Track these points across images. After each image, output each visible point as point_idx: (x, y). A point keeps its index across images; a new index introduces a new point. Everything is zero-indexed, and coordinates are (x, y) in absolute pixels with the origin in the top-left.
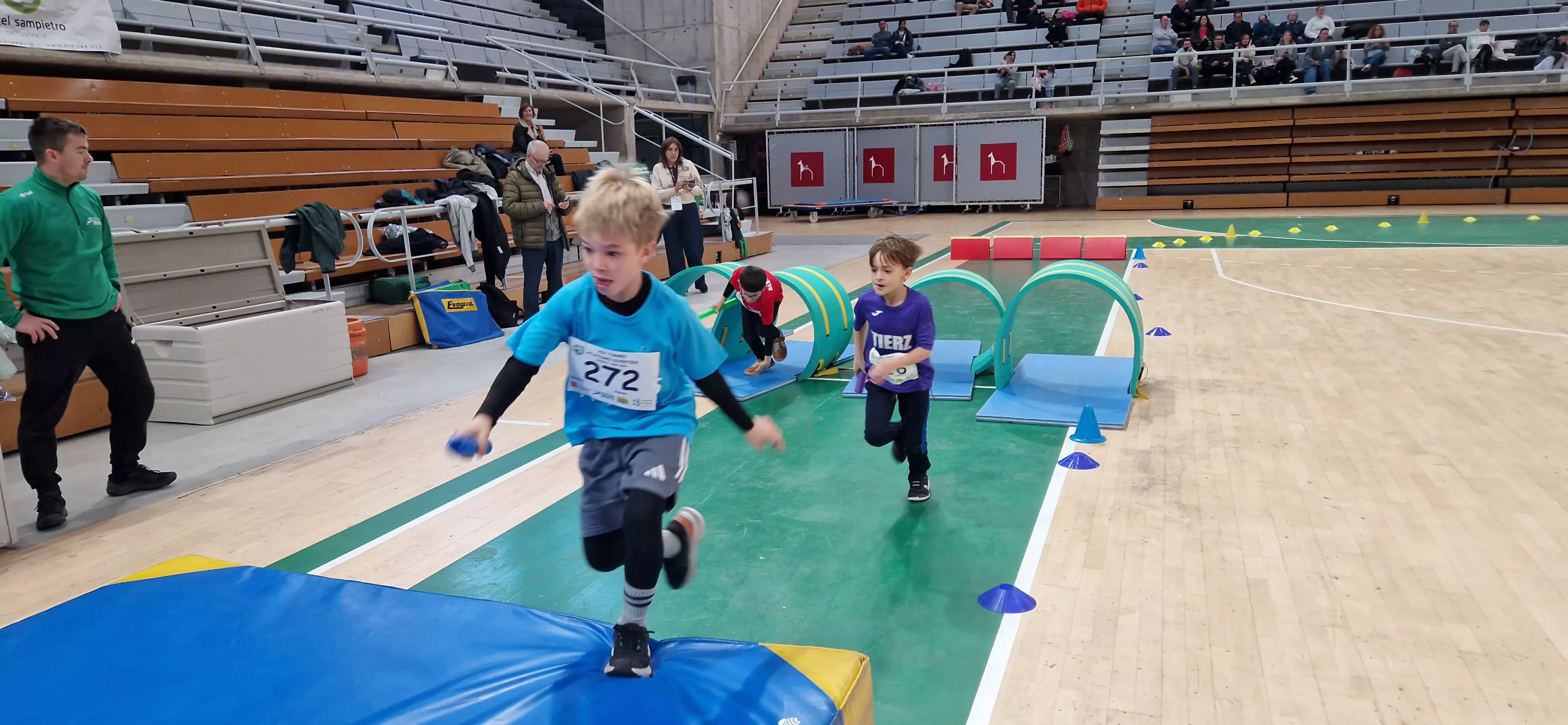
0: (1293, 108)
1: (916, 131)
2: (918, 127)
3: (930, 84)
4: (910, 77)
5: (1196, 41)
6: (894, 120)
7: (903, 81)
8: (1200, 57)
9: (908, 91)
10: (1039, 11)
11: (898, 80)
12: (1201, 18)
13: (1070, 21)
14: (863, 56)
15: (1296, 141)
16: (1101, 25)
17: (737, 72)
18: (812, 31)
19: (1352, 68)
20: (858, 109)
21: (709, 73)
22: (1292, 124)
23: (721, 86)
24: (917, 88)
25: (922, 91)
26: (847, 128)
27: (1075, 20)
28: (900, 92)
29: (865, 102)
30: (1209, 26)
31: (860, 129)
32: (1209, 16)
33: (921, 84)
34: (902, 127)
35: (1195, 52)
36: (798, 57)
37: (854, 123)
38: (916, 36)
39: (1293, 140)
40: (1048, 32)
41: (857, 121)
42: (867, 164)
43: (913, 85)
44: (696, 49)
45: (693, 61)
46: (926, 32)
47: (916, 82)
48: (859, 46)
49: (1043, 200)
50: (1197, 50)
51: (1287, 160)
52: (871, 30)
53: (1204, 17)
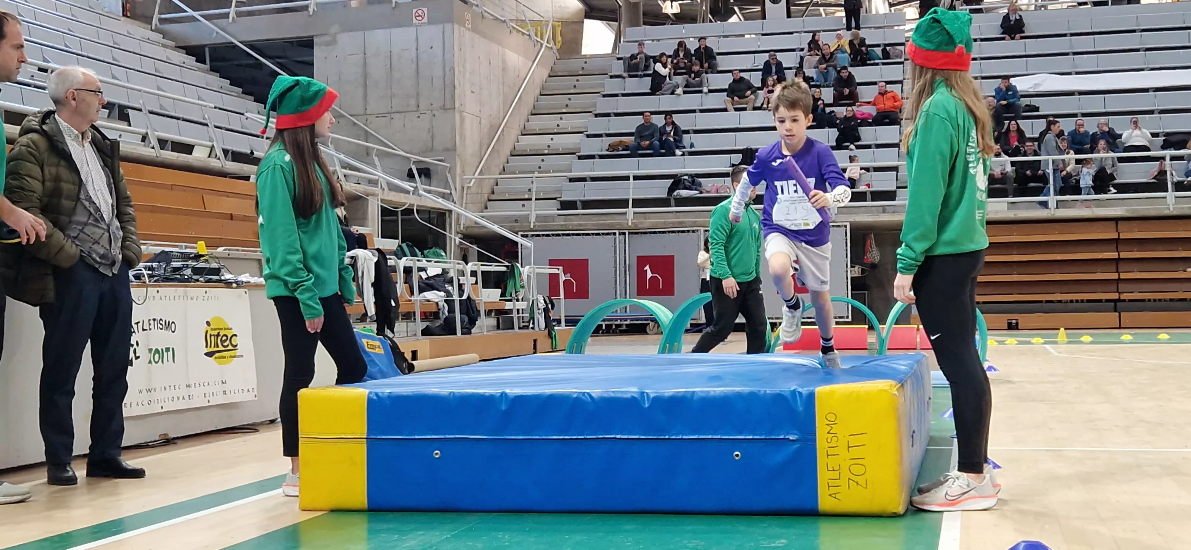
0: (1116, 220)
1: (699, 236)
2: (702, 232)
3: (710, 185)
4: (686, 177)
5: (1006, 147)
6: (673, 223)
7: (677, 182)
8: (1013, 164)
9: (684, 193)
10: (828, 110)
11: (672, 180)
12: (1009, 123)
13: (865, 122)
14: (628, 152)
15: (1123, 255)
16: (900, 127)
17: (477, 164)
18: (560, 122)
19: (1175, 180)
20: (631, 211)
21: (449, 165)
22: (1117, 237)
23: (462, 180)
24: (696, 190)
25: (701, 193)
26: (617, 232)
27: (870, 121)
28: (675, 193)
29: (638, 203)
30: (1020, 131)
31: (632, 233)
32: (1018, 121)
33: (700, 184)
34: (683, 232)
35: (1007, 157)
36: (546, 152)
37: (625, 226)
38: (687, 132)
39: (1119, 255)
40: (838, 133)
41: (630, 224)
42: (641, 274)
43: (690, 187)
44: (433, 137)
45: (429, 150)
46: (698, 128)
47: (693, 182)
48: (621, 141)
49: (850, 317)
50: (1009, 156)
51: (1115, 276)
52: (632, 124)
53: (1013, 122)
